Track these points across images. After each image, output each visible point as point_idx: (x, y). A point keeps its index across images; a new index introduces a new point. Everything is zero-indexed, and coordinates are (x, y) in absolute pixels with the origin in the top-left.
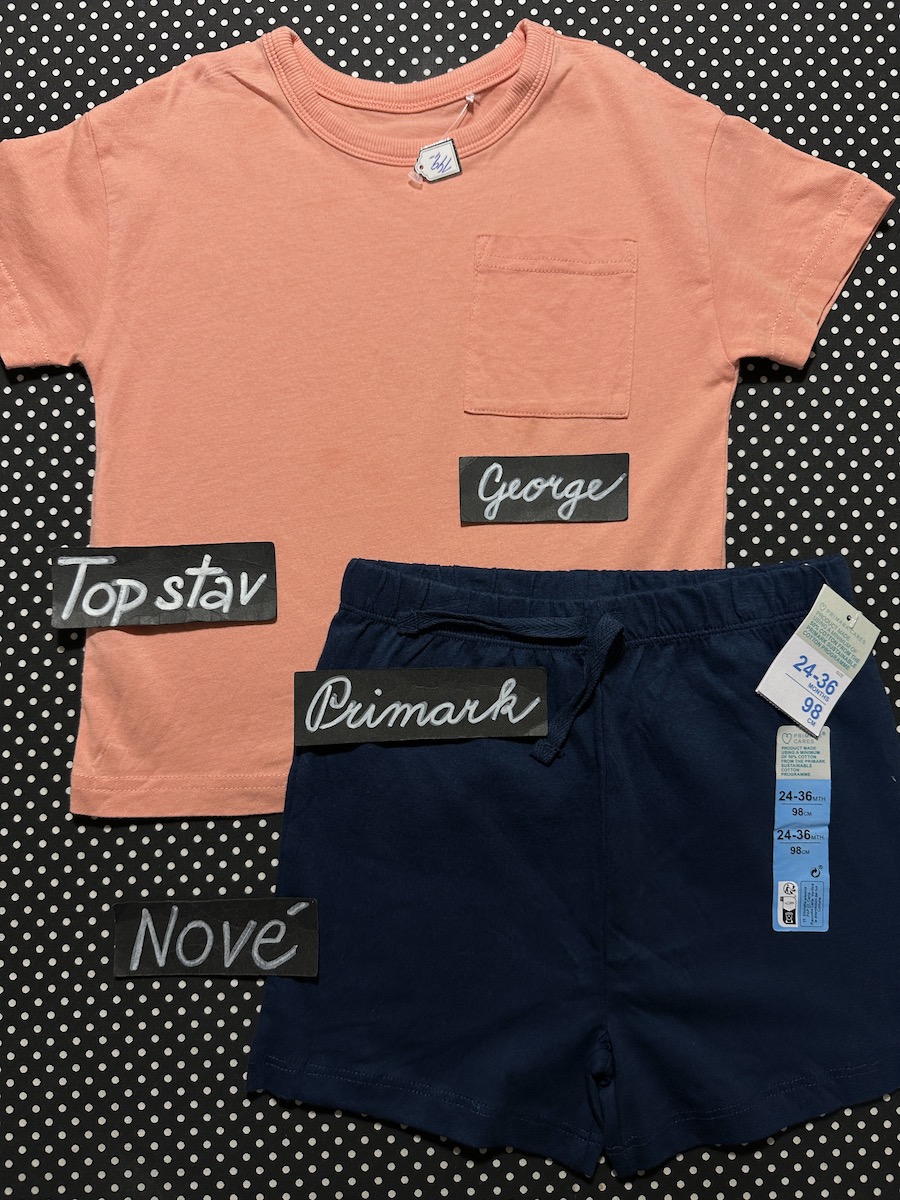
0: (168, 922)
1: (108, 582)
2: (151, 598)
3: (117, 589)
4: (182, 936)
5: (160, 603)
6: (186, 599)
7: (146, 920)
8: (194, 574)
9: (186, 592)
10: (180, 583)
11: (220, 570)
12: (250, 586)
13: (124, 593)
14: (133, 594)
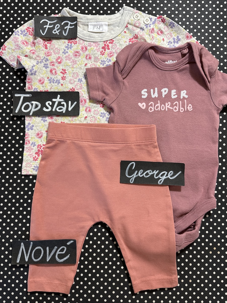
0: (29, 247)
1: (29, 102)
2: (42, 107)
3: (32, 104)
4: (34, 251)
5: (45, 109)
6: (52, 108)
7: (22, 246)
8: (55, 101)
9: (52, 106)
10: (51, 103)
11: (63, 100)
12: (71, 105)
13: (34, 106)
14: (37, 106)
